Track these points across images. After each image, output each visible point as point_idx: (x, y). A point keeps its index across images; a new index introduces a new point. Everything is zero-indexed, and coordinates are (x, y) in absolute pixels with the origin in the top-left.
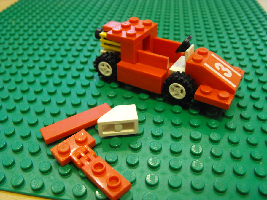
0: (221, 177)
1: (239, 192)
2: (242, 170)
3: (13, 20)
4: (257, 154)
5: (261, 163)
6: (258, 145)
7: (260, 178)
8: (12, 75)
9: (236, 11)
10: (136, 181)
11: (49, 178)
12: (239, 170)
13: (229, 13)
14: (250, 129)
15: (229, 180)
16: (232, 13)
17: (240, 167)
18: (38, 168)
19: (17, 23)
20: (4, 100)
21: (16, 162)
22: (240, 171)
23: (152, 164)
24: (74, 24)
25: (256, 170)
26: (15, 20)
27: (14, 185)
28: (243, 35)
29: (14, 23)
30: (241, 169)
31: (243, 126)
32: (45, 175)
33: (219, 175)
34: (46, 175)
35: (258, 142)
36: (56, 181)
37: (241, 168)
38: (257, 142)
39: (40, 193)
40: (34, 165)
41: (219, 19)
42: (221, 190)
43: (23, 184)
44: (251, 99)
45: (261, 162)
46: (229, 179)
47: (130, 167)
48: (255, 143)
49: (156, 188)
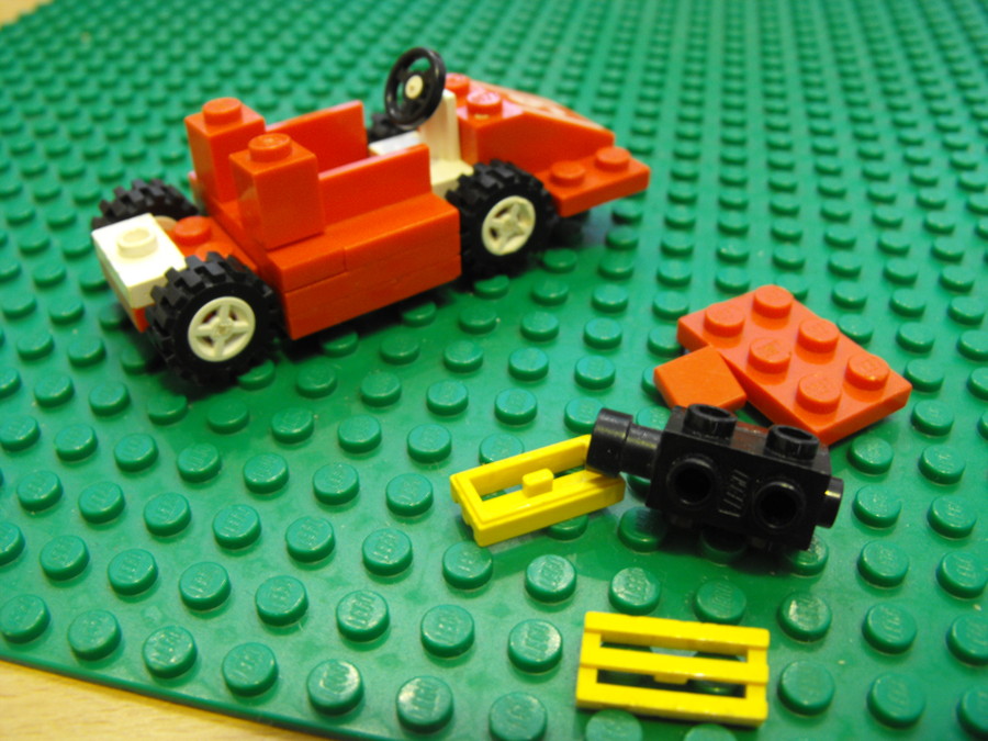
0: (811, 650)
1: (876, 714)
2: (898, 627)
3: (85, 30)
4: (964, 571)
5: (978, 608)
6: (973, 535)
7: (969, 666)
8: (57, 227)
9: (930, 26)
10: (473, 647)
11: (143, 612)
12: (888, 628)
13: (901, 33)
14: (944, 471)
15: (842, 666)
16: (913, 32)
17: (891, 617)
18: (106, 575)
19: (98, 44)
20: (14, 317)
21: (29, 546)
22: (891, 634)
23: (541, 582)
24: (308, 52)
25: (955, 634)
26: (92, 32)
27: (8, 633)
28: (948, 113)
29: (86, 44)
30: (895, 627)
31: (918, 456)
32: (129, 601)
33: (804, 643)
34: (134, 601)
35: (974, 524)
36: (167, 624)
37: (897, 621)
38: (970, 522)
39: (101, 667)
40: (93, 559)
41: (861, 51)
42: (806, 703)
43: (42, 628)
44: (959, 356)
45: (978, 603)
46: (842, 662)
47: (456, 590)
48: (959, 526)
49: (547, 679)
